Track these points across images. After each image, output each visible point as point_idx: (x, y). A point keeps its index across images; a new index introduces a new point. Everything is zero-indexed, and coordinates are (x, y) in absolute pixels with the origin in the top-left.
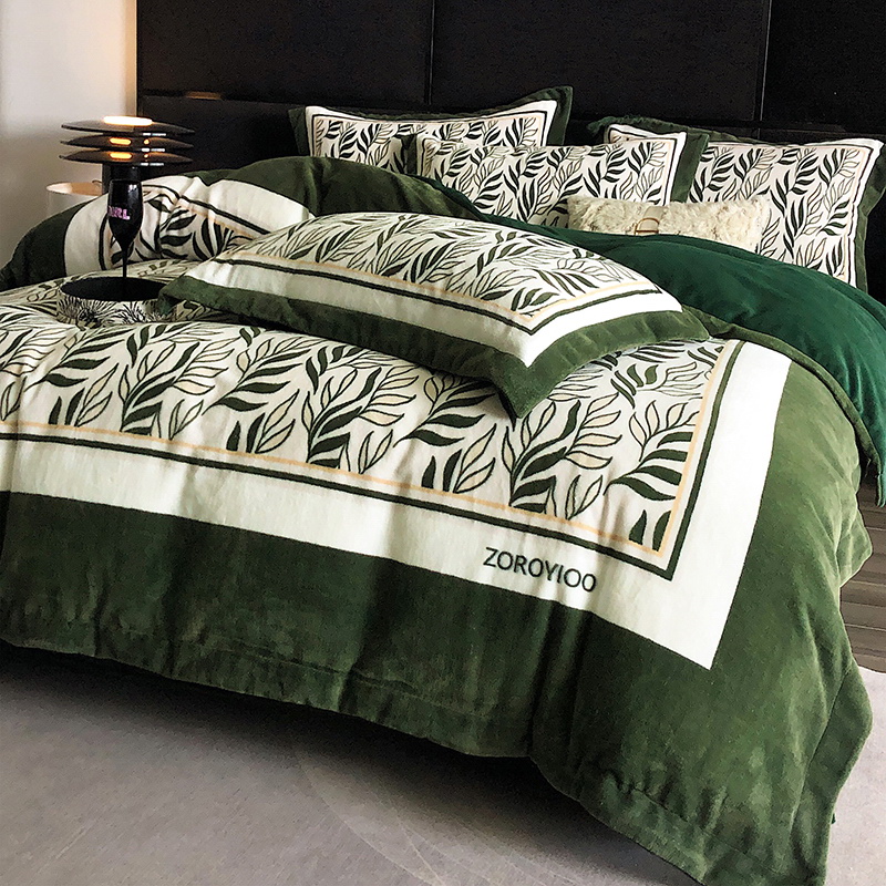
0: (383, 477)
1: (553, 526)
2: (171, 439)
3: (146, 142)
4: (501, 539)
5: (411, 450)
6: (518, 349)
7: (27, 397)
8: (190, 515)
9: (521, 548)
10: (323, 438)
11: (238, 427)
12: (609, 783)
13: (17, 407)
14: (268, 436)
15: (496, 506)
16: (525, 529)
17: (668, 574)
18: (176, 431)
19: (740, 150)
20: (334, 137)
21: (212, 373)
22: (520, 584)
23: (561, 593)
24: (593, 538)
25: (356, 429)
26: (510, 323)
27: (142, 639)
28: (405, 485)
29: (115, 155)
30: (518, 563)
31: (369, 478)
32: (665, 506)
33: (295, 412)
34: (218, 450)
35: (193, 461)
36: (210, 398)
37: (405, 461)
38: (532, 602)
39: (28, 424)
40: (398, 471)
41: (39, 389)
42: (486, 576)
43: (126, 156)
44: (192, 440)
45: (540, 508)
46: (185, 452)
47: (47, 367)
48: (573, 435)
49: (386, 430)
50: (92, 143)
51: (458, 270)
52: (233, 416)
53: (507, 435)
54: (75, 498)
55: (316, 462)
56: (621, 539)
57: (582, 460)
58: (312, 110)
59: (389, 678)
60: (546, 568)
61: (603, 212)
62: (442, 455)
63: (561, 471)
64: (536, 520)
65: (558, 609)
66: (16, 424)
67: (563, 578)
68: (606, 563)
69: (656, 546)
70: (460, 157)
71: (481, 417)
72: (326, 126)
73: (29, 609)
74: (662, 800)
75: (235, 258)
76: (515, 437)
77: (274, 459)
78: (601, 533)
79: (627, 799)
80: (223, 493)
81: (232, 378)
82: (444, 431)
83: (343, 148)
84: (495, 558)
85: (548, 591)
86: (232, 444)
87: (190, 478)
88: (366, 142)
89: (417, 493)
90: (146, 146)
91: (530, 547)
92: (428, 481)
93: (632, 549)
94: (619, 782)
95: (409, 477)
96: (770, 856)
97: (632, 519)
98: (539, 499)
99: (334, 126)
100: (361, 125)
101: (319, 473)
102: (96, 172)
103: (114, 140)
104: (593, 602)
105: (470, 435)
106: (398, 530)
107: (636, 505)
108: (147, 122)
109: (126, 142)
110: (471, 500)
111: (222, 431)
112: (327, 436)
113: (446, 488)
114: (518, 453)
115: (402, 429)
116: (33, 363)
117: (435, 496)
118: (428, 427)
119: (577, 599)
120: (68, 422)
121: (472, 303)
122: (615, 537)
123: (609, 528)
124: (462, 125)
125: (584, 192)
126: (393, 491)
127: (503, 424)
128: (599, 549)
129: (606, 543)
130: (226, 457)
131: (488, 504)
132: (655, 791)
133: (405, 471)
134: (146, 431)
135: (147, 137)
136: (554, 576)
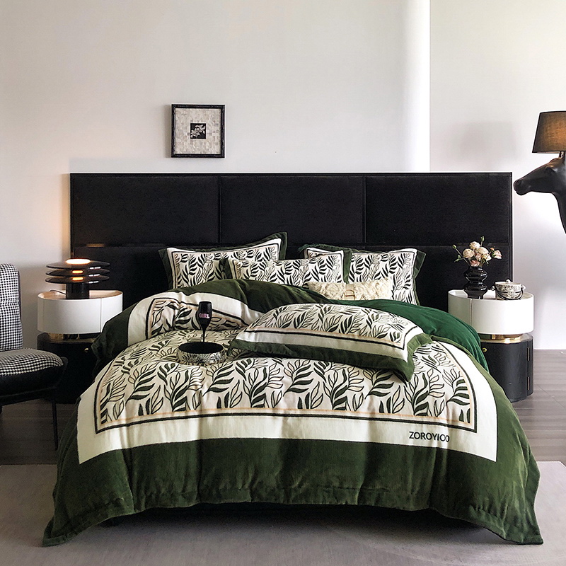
0: (364, 411)
1: (432, 420)
2: (273, 408)
4: (414, 427)
5: (372, 399)
6: (402, 356)
7: (205, 398)
8: (287, 437)
9: (422, 430)
10: (336, 399)
11: (300, 399)
12: (472, 508)
13: (200, 403)
14: (314, 401)
15: (409, 416)
16: (422, 423)
17: (475, 431)
18: (275, 404)
19: (364, 256)
20: (185, 262)
21: (279, 379)
22: (424, 443)
23: (439, 444)
24: (446, 422)
25: (348, 394)
26: (393, 346)
27: (273, 490)
28: (373, 413)
30: (422, 436)
31: (358, 412)
32: (468, 407)
33: (321, 390)
34: (295, 410)
35: (285, 415)
36: (284, 389)
37: (371, 404)
38: (430, 449)
39: (209, 410)
40: (369, 409)
41: (208, 395)
42: (411, 443)
44: (283, 407)
45: (426, 414)
46: (281, 412)
47: (208, 385)
48: (428, 386)
49: (360, 393)
50: (60, 274)
51: (361, 327)
52: (297, 395)
53: (405, 390)
54: (239, 437)
55: (337, 409)
56: (457, 421)
57: (435, 394)
58: (170, 250)
59: (377, 487)
60: (433, 436)
61: (328, 289)
62: (384, 400)
63: (429, 399)
64: (425, 419)
65: (439, 450)
66: (201, 410)
67: (439, 438)
68: (452, 430)
69: (469, 422)
70: (254, 267)
71: (393, 384)
72: (180, 256)
73: (221, 487)
74: (489, 512)
75: (256, 330)
76: (408, 389)
77: (319, 410)
78: (448, 420)
79: (479, 513)
80: (302, 426)
81: (288, 381)
82: (382, 391)
83: (191, 266)
84: (414, 435)
85: (435, 444)
86: (300, 406)
87: (285, 423)
88: (201, 262)
89: (379, 416)
91: (425, 429)
92: (381, 411)
93: (461, 424)
94: (475, 508)
95: (374, 410)
96: (522, 525)
97: (459, 413)
98: (424, 411)
99: (184, 256)
100: (197, 255)
101: (339, 413)
103: (74, 272)
104: (449, 445)
105: (392, 390)
106: (373, 431)
107: (459, 408)
109: (81, 272)
110: (399, 415)
111: (294, 401)
112: (338, 398)
113: (389, 412)
114: (412, 395)
115: (366, 392)
116: (200, 384)
117: (386, 415)
118: (374, 390)
119: (445, 445)
120: (226, 407)
121: (374, 340)
122: (453, 421)
123: (451, 418)
124: (244, 252)
125: (313, 280)
126: (368, 416)
127: (402, 385)
128: (448, 426)
129: (450, 423)
130: (299, 412)
131: (406, 416)
132: (486, 508)
133: (372, 408)
134: (262, 406)
136: (436, 438)
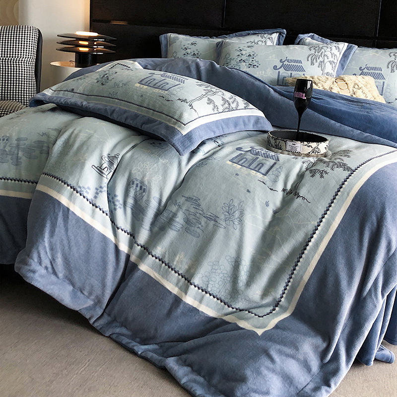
3: (95, 43)
29: (81, 49)
43: (86, 49)
50: (70, 43)
90: (95, 45)
102: (72, 56)
103: (81, 42)
108: (96, 34)
109: (86, 43)
135: (96, 41)
